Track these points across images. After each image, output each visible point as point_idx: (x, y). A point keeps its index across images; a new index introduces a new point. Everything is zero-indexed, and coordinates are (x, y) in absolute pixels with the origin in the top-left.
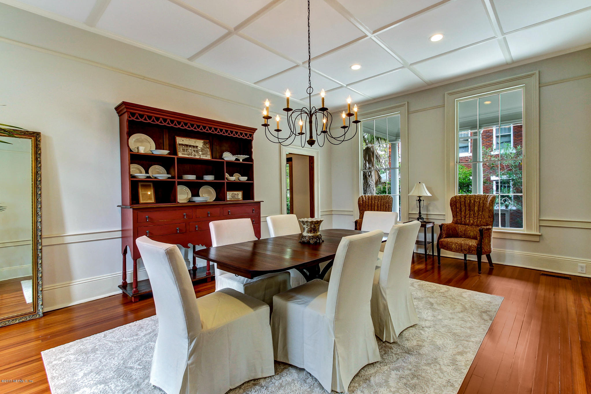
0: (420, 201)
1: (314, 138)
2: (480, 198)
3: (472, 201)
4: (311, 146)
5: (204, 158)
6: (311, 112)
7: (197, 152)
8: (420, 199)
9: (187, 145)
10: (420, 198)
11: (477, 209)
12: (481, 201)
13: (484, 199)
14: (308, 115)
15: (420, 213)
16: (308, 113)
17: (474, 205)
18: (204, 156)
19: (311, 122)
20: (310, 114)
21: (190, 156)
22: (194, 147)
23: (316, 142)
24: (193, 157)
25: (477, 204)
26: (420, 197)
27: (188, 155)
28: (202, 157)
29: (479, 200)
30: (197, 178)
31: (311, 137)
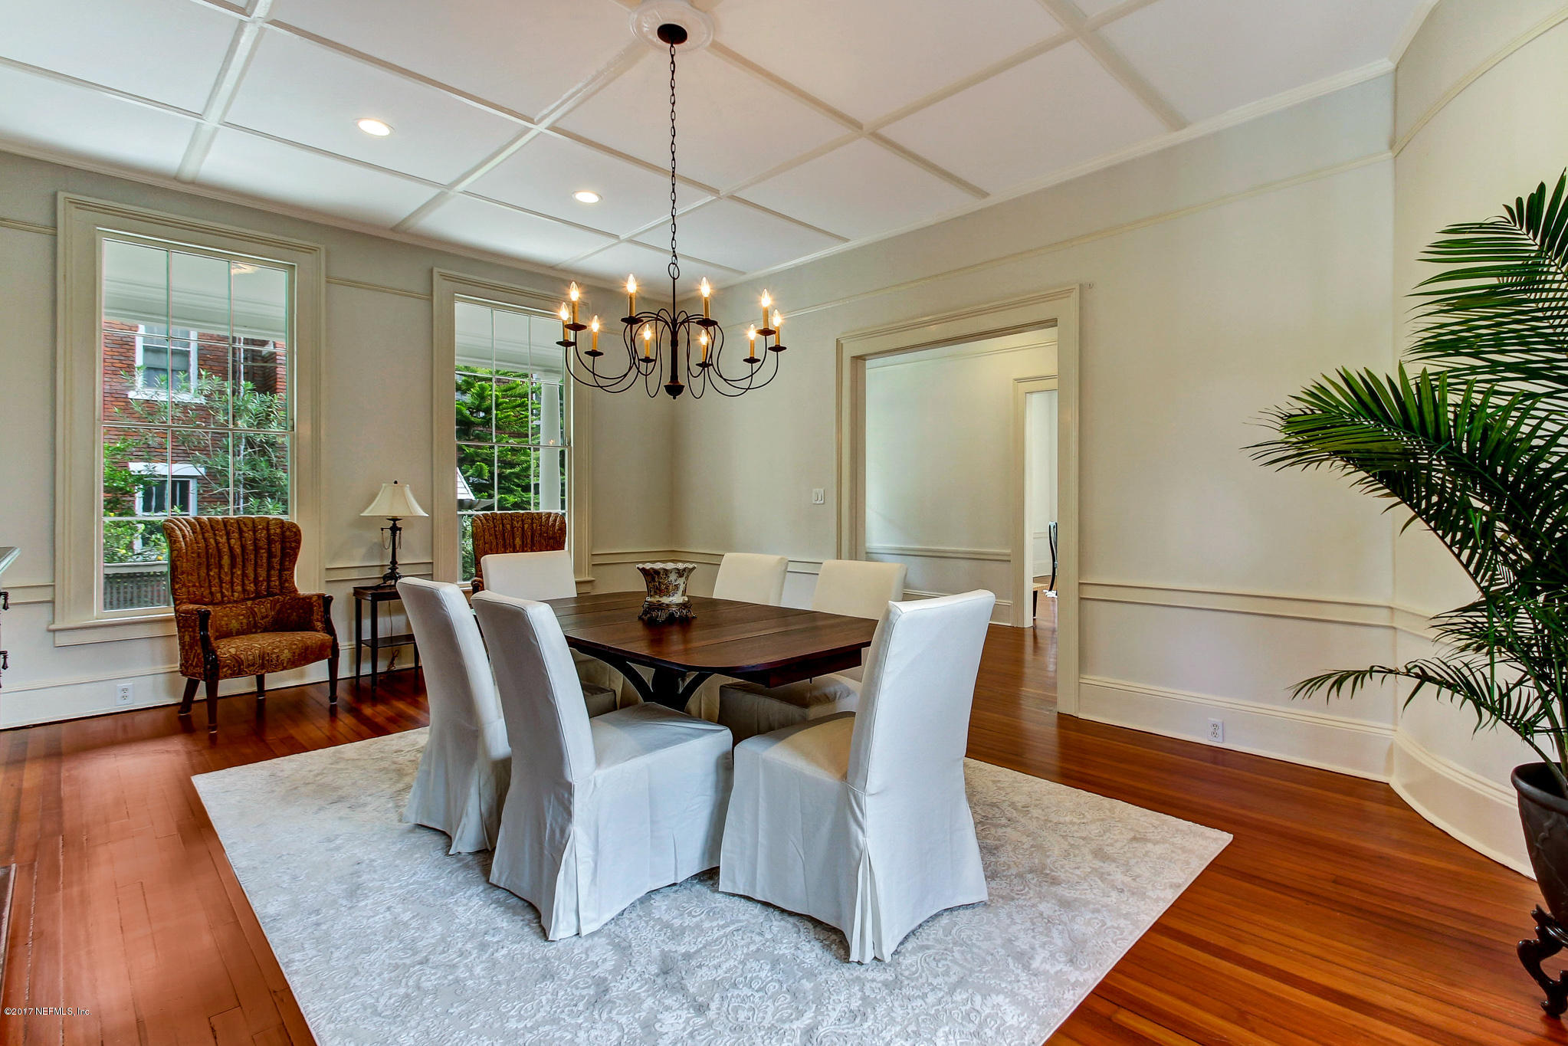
0: (395, 529)
1: (682, 380)
2: (523, 521)
3: (508, 527)
8: (394, 524)
10: (397, 522)
11: (520, 543)
12: (526, 526)
13: (532, 521)
15: (394, 562)
17: (513, 534)
23: (686, 389)
25: (518, 533)
26: (395, 519)
29: (520, 523)
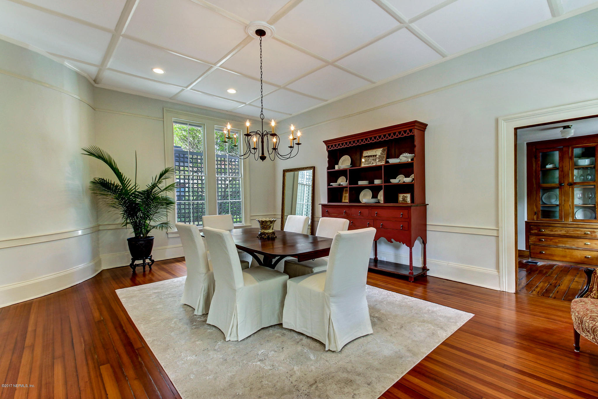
4: (263, 161)
5: (379, 164)
6: (263, 134)
7: (375, 160)
9: (369, 156)
14: (260, 135)
16: (260, 134)
18: (380, 162)
19: (262, 142)
20: (262, 136)
21: (369, 165)
22: (374, 156)
24: (371, 165)
27: (368, 164)
28: (377, 164)
30: (369, 183)
31: (263, 153)
